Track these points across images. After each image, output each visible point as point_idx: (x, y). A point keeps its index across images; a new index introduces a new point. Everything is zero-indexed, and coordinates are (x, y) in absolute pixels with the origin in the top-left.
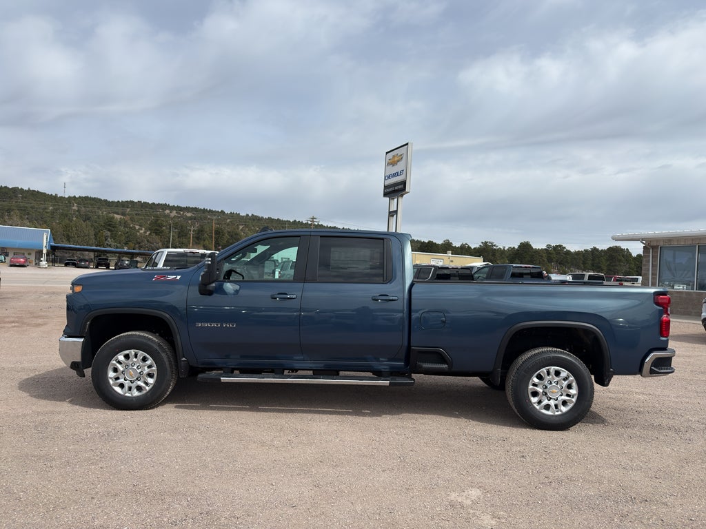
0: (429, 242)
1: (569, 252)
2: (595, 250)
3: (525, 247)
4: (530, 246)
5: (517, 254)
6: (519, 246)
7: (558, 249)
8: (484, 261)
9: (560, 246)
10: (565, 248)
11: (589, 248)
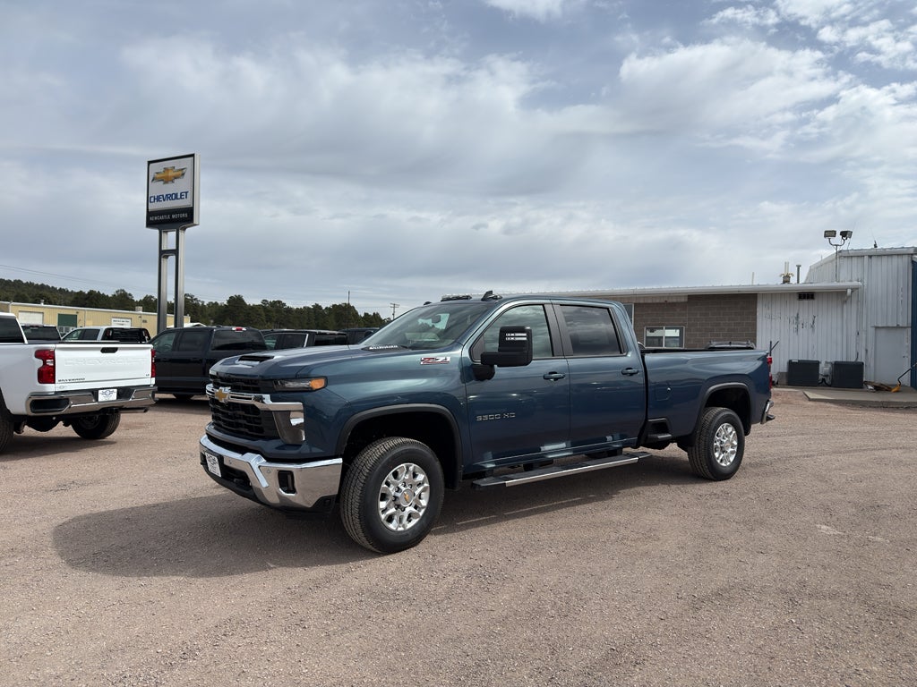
0: (91, 292)
1: (289, 310)
2: (317, 307)
3: (236, 302)
4: (243, 301)
5: (226, 311)
6: (229, 302)
7: (278, 305)
8: (191, 322)
9: (279, 302)
10: (284, 304)
11: (310, 305)
